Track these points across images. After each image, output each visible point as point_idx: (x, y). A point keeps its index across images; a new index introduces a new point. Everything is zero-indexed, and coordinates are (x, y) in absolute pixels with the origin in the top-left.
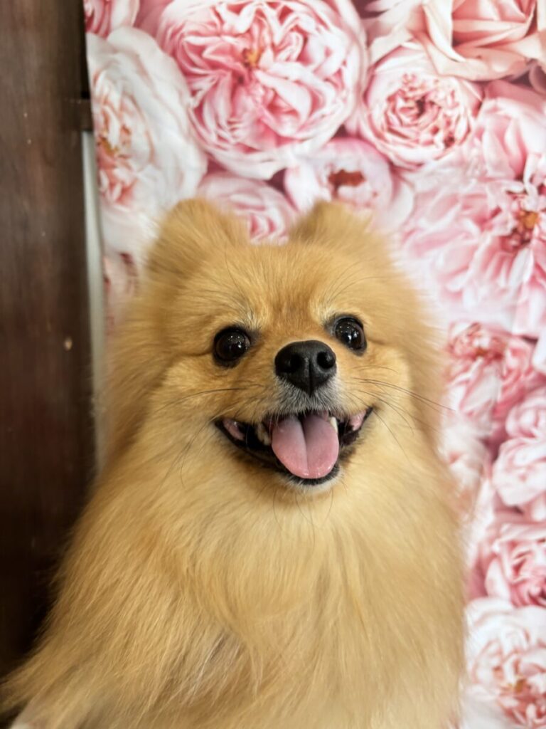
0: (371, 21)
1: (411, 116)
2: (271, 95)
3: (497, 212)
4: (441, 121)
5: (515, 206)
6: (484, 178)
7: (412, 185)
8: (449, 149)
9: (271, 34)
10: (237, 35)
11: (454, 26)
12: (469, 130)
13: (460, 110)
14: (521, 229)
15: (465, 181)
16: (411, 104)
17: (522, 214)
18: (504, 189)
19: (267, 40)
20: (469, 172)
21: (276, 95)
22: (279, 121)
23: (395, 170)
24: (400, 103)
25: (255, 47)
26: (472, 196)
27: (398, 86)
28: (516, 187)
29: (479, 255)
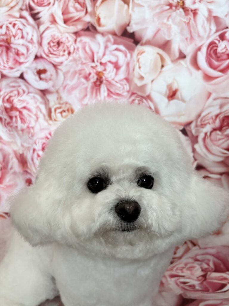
0: (38, 21)
1: (56, 48)
2: (16, 51)
3: (90, 74)
4: (65, 48)
5: (95, 71)
6: (83, 64)
7: (61, 70)
8: (70, 56)
9: (12, 32)
10: (3, 35)
11: (64, 17)
12: (74, 49)
13: (71, 43)
14: (99, 78)
15: (77, 65)
16: (55, 44)
17: (98, 73)
18: (90, 66)
19: (11, 34)
20: (78, 63)
21: (18, 51)
22: (20, 58)
23: (55, 66)
24: (52, 44)
25: (9, 37)
26: (81, 70)
27: (50, 39)
28: (93, 65)
29: (89, 90)
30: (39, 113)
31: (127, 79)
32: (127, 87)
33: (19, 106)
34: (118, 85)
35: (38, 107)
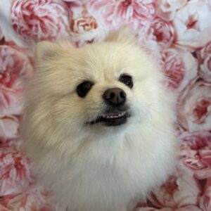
29: (116, 8)
30: (61, 23)
31: (154, 4)
32: (153, 11)
33: (40, 15)
34: (145, 8)
35: (60, 18)
